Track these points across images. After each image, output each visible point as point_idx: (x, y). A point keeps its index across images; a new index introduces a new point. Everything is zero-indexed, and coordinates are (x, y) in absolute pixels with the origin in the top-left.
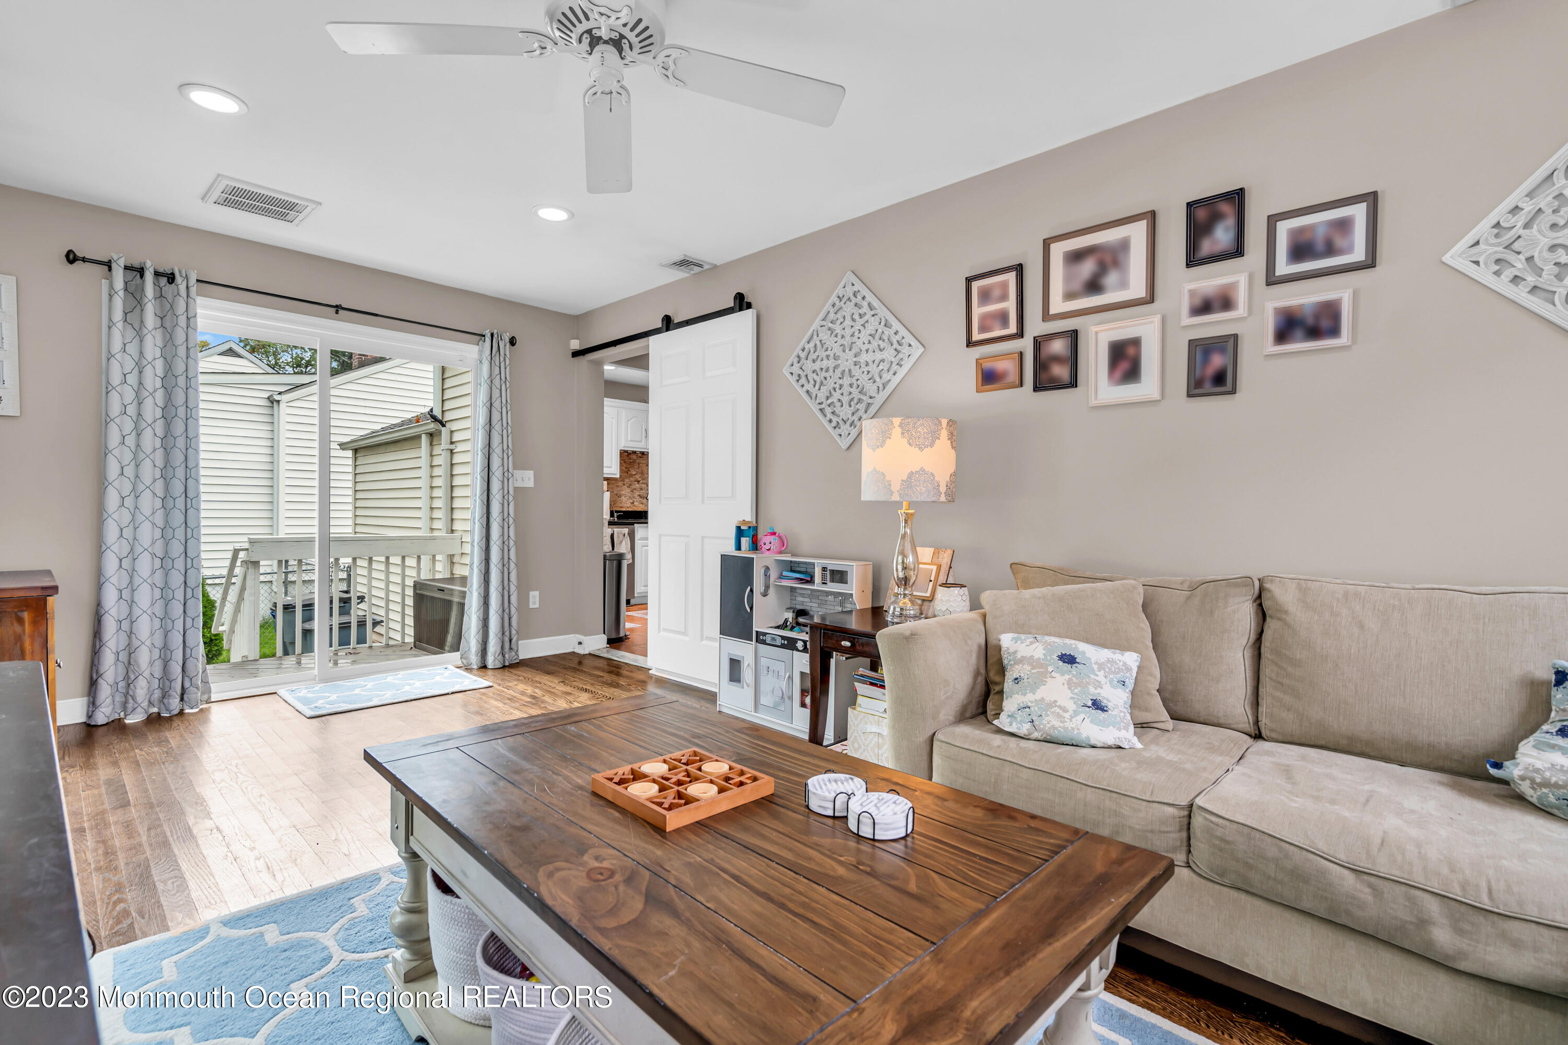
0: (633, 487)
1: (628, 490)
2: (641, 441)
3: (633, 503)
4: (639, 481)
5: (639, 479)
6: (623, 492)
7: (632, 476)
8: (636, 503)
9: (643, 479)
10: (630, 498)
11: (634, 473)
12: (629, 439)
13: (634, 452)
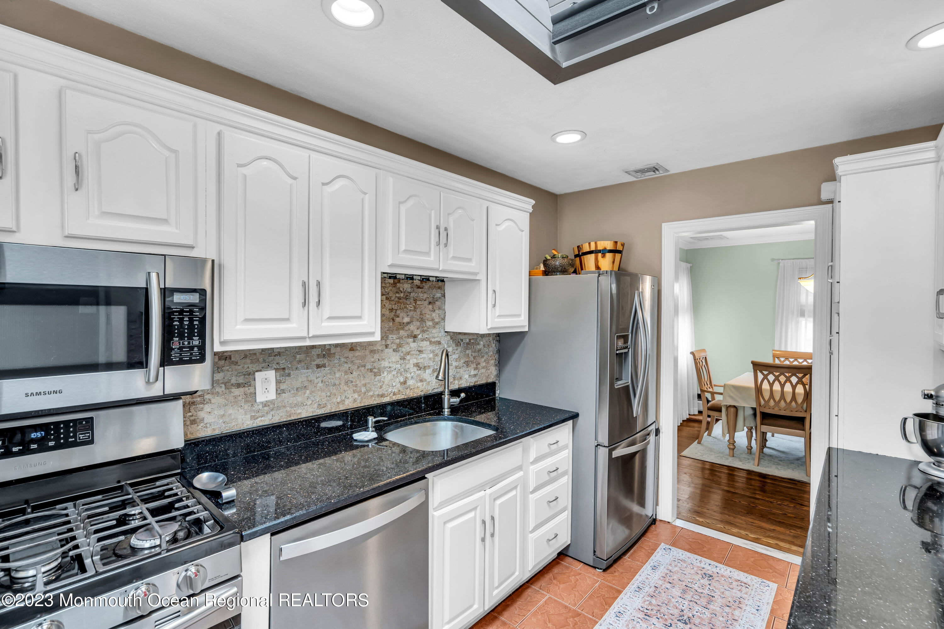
0: (405, 349)
1: (395, 357)
2: (428, 254)
3: (405, 383)
4: (415, 337)
5: (416, 332)
6: (385, 364)
7: (402, 326)
8: (410, 382)
9: (423, 331)
10: (399, 372)
11: (406, 320)
12: (403, 248)
13: (410, 278)
